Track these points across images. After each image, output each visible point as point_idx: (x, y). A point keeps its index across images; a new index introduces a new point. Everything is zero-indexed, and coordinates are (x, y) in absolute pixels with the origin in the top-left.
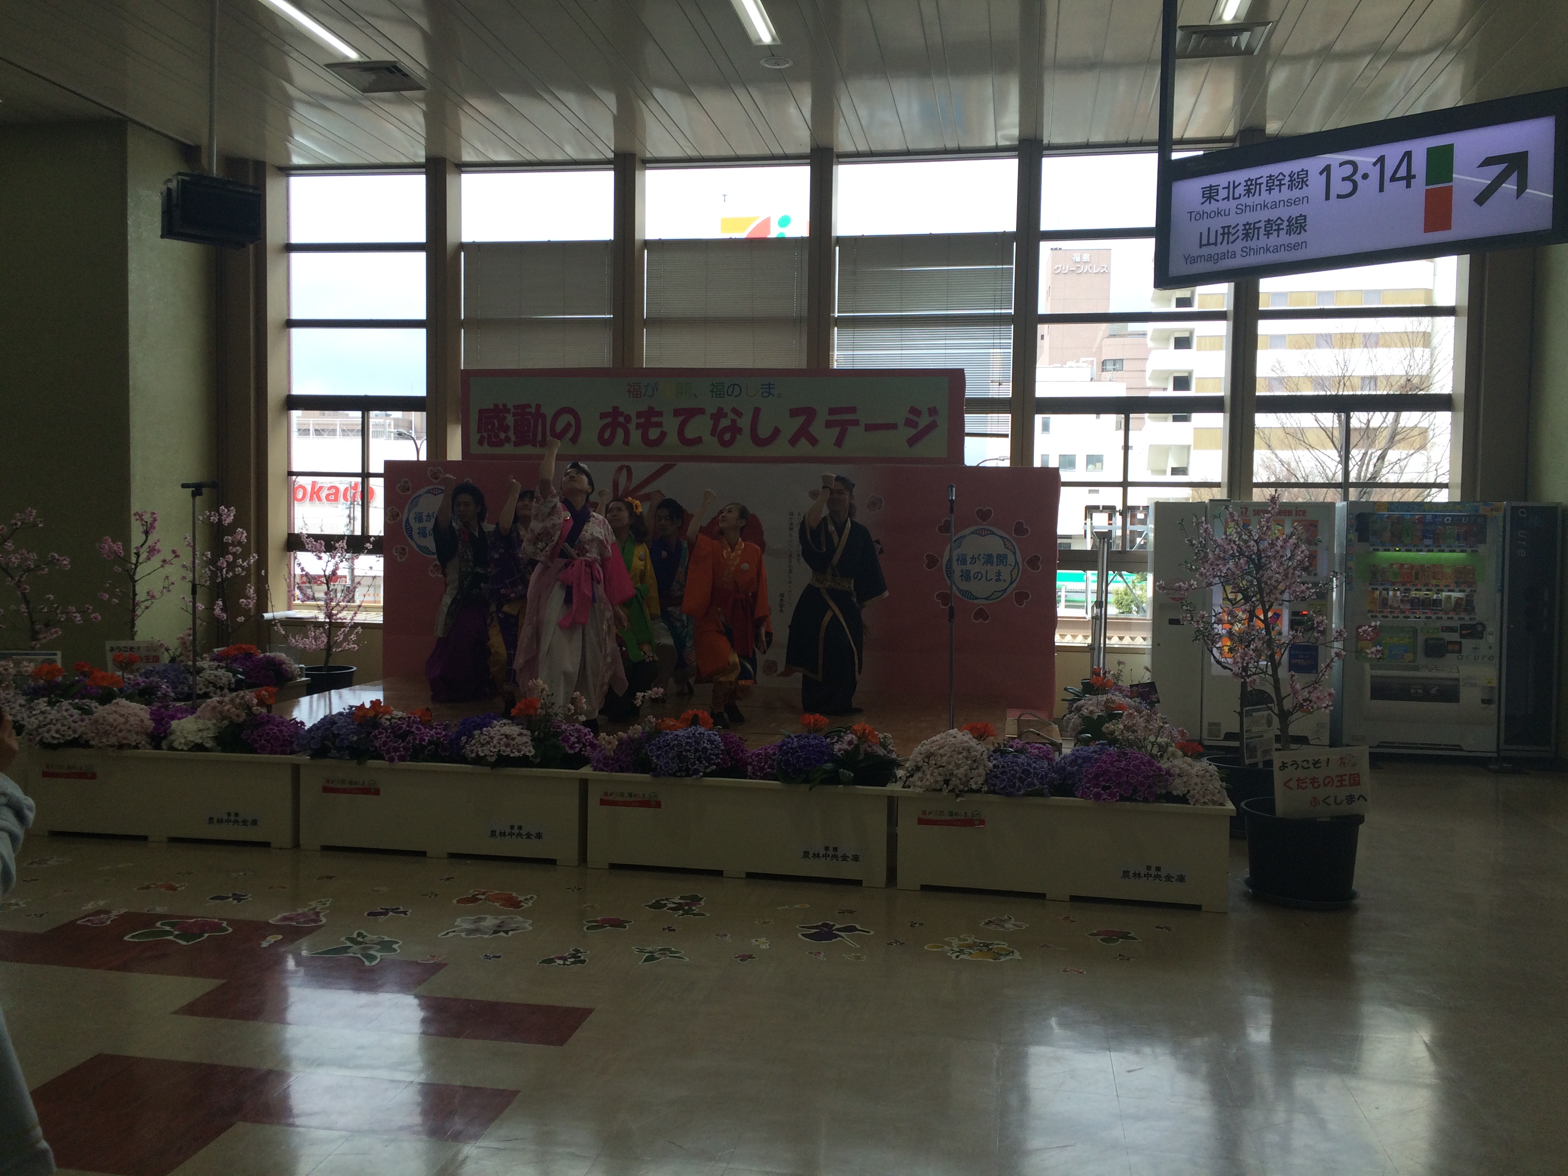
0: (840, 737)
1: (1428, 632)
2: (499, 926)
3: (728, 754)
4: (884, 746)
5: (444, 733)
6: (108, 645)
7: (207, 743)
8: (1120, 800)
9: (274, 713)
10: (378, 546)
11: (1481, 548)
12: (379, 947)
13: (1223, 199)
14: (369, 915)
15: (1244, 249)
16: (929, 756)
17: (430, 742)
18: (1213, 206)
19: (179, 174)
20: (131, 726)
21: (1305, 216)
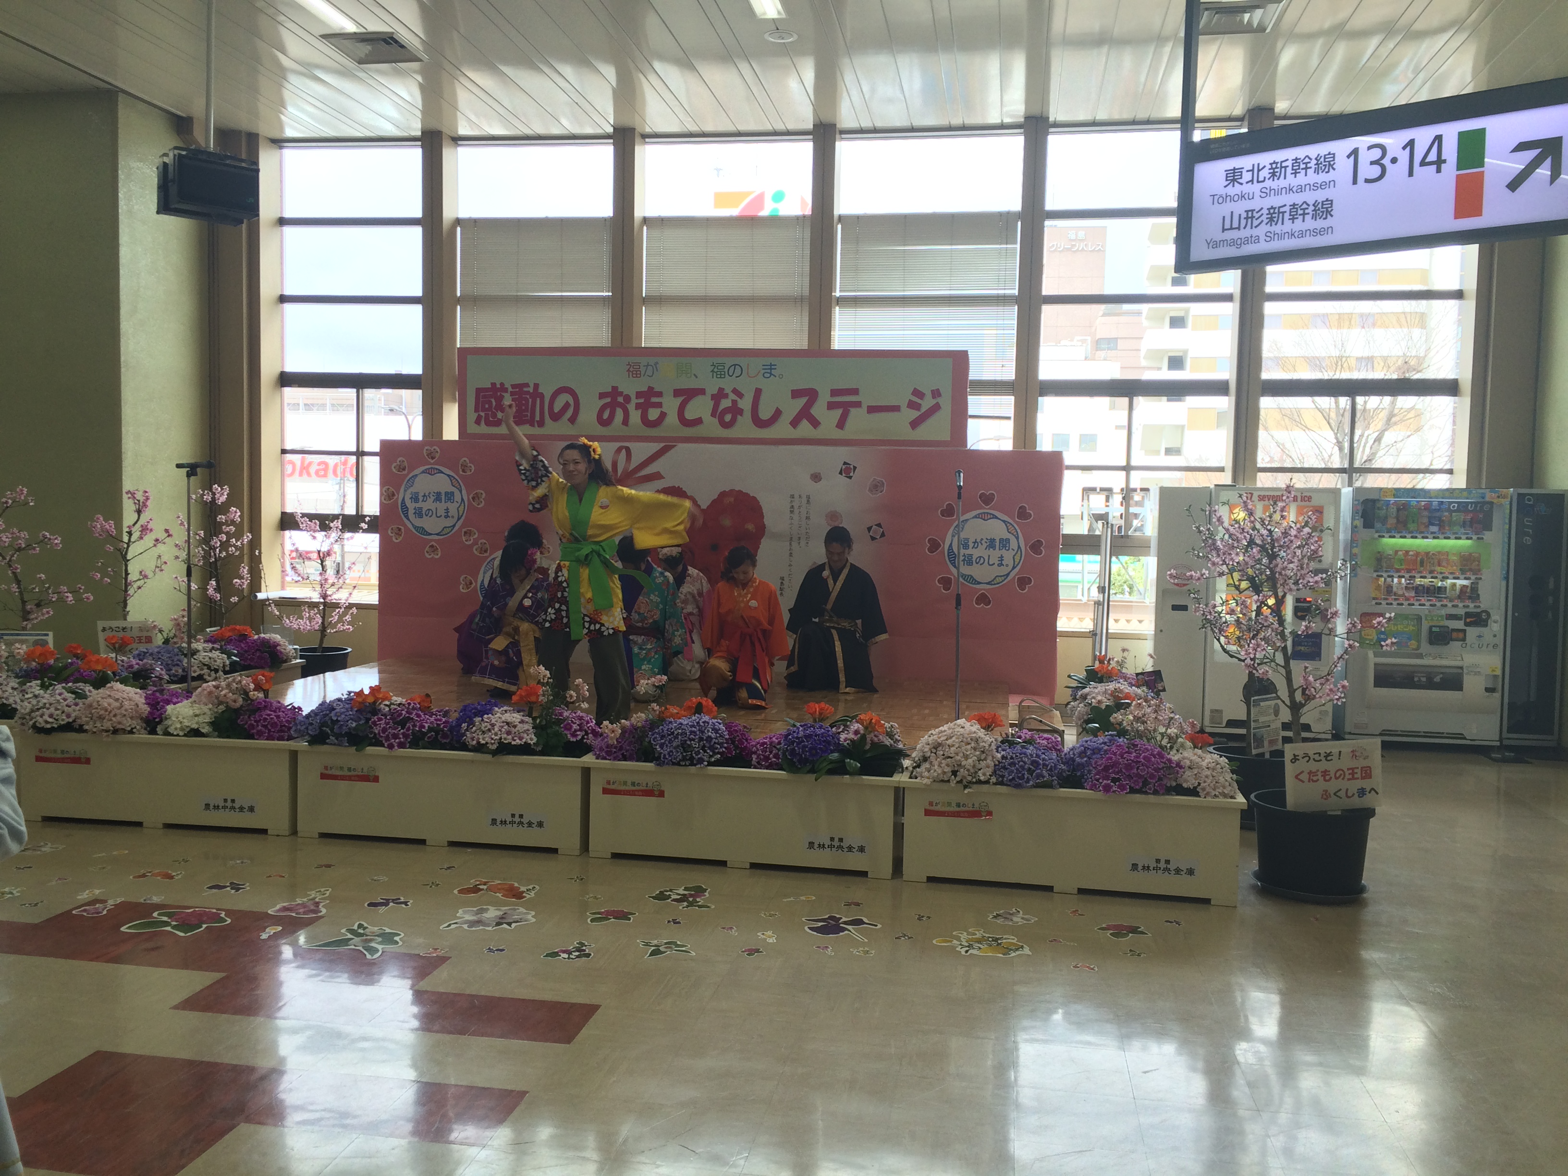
0: (846, 726)
1: (1432, 620)
2: (502, 918)
3: (733, 742)
4: (890, 735)
5: (444, 719)
6: (100, 624)
7: (203, 728)
8: (1130, 793)
9: (272, 698)
10: (374, 525)
11: (1487, 535)
12: (380, 939)
13: (1247, 183)
14: (369, 905)
15: (1268, 234)
16: (937, 746)
17: (430, 729)
18: (1236, 189)
19: (176, 148)
20: (126, 710)
21: (1332, 201)
